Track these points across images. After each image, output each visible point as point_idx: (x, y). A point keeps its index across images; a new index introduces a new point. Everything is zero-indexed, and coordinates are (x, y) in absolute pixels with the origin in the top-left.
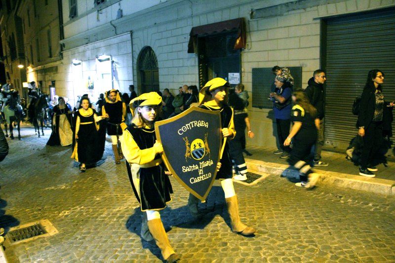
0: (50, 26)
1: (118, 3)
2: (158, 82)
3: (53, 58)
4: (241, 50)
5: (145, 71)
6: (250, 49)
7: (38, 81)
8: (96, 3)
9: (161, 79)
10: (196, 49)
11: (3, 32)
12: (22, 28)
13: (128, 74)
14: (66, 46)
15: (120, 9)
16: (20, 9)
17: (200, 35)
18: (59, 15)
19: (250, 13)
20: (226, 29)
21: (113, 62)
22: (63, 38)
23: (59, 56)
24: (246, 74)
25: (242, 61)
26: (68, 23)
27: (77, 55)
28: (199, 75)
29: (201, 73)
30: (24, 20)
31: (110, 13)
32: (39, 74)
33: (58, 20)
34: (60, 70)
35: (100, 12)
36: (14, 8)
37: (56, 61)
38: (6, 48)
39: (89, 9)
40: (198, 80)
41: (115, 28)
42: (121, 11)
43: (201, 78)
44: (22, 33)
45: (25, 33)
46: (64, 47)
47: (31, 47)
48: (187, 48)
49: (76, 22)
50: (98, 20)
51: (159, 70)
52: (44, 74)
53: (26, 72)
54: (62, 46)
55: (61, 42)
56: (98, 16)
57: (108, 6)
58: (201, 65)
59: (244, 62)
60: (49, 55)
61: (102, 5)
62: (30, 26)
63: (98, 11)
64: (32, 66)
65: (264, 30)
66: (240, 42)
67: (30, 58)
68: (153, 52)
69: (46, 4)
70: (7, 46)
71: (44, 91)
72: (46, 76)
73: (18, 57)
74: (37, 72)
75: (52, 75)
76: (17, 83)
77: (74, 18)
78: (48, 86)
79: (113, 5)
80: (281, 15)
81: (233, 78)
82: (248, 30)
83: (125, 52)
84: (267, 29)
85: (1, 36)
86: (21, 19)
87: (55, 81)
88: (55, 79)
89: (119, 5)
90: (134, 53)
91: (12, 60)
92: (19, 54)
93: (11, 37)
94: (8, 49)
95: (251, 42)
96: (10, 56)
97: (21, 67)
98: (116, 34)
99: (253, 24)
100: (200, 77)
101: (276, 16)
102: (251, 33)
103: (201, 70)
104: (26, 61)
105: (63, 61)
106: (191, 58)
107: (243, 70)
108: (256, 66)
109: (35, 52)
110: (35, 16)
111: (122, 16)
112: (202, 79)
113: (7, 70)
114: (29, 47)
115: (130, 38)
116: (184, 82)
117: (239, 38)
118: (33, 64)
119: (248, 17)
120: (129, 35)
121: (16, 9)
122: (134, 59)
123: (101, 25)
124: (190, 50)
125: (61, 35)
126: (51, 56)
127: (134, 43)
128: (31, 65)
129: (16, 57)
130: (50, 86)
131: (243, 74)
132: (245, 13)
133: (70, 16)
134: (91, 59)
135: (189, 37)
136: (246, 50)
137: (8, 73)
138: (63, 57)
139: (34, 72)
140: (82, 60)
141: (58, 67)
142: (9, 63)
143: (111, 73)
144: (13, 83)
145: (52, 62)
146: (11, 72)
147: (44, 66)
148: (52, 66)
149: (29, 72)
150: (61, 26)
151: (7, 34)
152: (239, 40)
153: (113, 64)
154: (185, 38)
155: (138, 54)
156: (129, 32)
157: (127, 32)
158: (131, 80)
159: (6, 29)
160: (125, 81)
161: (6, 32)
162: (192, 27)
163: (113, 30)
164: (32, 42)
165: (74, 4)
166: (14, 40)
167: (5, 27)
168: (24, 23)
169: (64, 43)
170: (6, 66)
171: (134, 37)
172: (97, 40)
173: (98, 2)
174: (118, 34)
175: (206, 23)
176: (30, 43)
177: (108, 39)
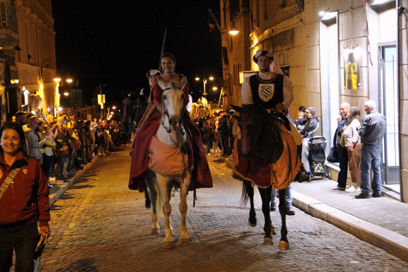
3: (286, 9)
21: (401, 11)
23: (297, 2)
34: (299, 38)
37: (291, 17)
53: (249, 46)
64: (257, 31)
73: (241, 10)
75: (285, 52)
87: (288, 68)
88: (291, 63)
91: (232, 19)
92: (243, 2)
96: (229, 10)
97: (235, 33)
105: (303, 15)
113: (223, 43)
118: (258, 25)
126: (284, 5)
128: (256, 28)
129: (238, 10)
134: (355, 5)
138: (304, 4)
139: (260, 45)
140: (338, 11)
141: (295, 30)
142: (227, 26)
143: (396, 44)
144: (231, 73)
145: (285, 19)
146: (230, 48)
147: (273, 30)
148: (285, 29)
149: (252, 46)
153: (403, 17)
170: (223, 33)
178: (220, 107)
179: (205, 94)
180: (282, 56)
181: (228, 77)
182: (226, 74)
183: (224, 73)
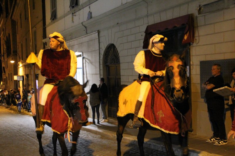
0: (36, 28)
1: (88, 6)
2: (120, 75)
4: (190, 44)
5: (110, 66)
6: (198, 43)
7: (25, 75)
8: (71, 7)
9: (122, 72)
11: (2, 33)
12: (16, 29)
13: (96, 68)
15: (90, 12)
16: (14, 13)
17: (154, 32)
18: (43, 18)
19: (198, 9)
20: (176, 25)
21: (83, 58)
24: (194, 66)
25: (191, 54)
26: (50, 24)
30: (17, 23)
31: (82, 15)
32: (26, 69)
33: (42, 21)
35: (74, 14)
38: (3, 48)
39: (65, 13)
41: (86, 27)
42: (90, 13)
44: (16, 34)
45: (18, 34)
46: (46, 45)
47: (22, 45)
48: (142, 45)
49: (56, 23)
50: (73, 21)
51: (121, 65)
52: (30, 68)
53: (17, 67)
55: (44, 41)
56: (73, 18)
57: (80, 10)
59: (192, 56)
61: (75, 8)
62: (21, 27)
63: (73, 14)
65: (211, 24)
66: (188, 37)
67: (20, 54)
68: (116, 48)
69: (34, 9)
70: (4, 44)
71: (30, 83)
72: (32, 70)
74: (25, 67)
76: (10, 77)
77: (55, 20)
79: (84, 9)
80: (228, 8)
82: (195, 26)
83: (94, 49)
84: (214, 23)
86: (15, 22)
87: (38, 74)
89: (90, 8)
90: (100, 50)
91: (7, 57)
92: (13, 51)
93: (8, 37)
94: (5, 47)
95: (199, 36)
96: (6, 54)
97: (12, 62)
98: (87, 33)
99: (200, 20)
101: (223, 9)
102: (199, 28)
104: (18, 57)
107: (191, 63)
108: (203, 59)
109: (24, 49)
110: (26, 19)
111: (91, 18)
113: (3, 65)
114: (20, 45)
115: (97, 37)
117: (187, 33)
118: (22, 60)
119: (196, 13)
120: (97, 34)
121: (11, 13)
122: (100, 54)
123: (75, 26)
125: (44, 34)
127: (100, 41)
128: (21, 61)
129: (11, 54)
131: (191, 67)
132: (193, 9)
133: (51, 18)
135: (145, 34)
136: (194, 44)
137: (4, 67)
139: (23, 67)
142: (5, 59)
143: (82, 68)
144: (7, 76)
146: (6, 67)
149: (19, 67)
150: (44, 27)
151: (5, 34)
152: (186, 35)
153: (84, 60)
154: (142, 35)
155: (104, 51)
156: (97, 32)
157: (95, 31)
158: (98, 74)
159: (4, 30)
160: (93, 75)
161: (5, 33)
162: (147, 25)
163: (84, 30)
164: (22, 41)
165: (54, 8)
166: (10, 40)
167: (4, 28)
168: (17, 25)
169: (46, 41)
170: (3, 62)
171: (101, 35)
172: (72, 39)
173: (73, 6)
174: (88, 33)
175: (159, 21)
176: (21, 42)
177: (80, 37)
181: (5, 77)
182: (4, 76)
183: (3, 76)
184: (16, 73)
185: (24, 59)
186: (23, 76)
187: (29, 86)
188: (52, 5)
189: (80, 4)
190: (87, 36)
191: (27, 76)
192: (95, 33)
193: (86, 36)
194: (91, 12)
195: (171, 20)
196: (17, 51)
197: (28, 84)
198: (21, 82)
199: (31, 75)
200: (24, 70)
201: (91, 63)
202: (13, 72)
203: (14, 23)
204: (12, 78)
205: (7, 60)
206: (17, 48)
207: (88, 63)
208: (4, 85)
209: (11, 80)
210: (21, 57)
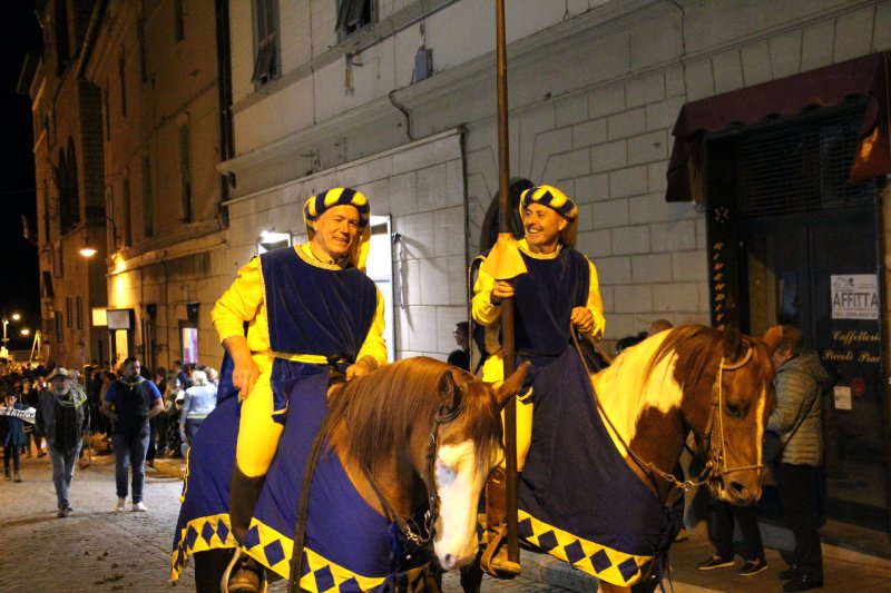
0: (188, 114)
1: (417, 26)
3: (194, 225)
4: (882, 182)
7: (141, 305)
8: (342, 27)
10: (697, 184)
11: (42, 136)
12: (101, 121)
13: (451, 279)
14: (239, 182)
15: (423, 48)
16: (96, 56)
17: (715, 130)
18: (221, 73)
20: (819, 101)
21: (396, 239)
22: (232, 155)
23: (216, 217)
26: (250, 101)
27: (274, 212)
28: (712, 283)
29: (717, 277)
30: (107, 94)
31: (390, 62)
32: (147, 280)
33: (215, 91)
34: (217, 265)
35: (355, 59)
36: (77, 56)
37: (204, 236)
38: (46, 197)
39: (317, 52)
40: (706, 306)
41: (406, 113)
42: (426, 55)
43: (720, 297)
44: (102, 139)
45: (109, 139)
46: (234, 186)
47: (126, 183)
48: (663, 184)
49: (276, 96)
50: (349, 89)
52: (163, 279)
53: (107, 272)
54: (228, 182)
55: (225, 167)
56: (348, 72)
57: (382, 40)
58: (718, 246)
60: (182, 215)
61: (361, 33)
62: (124, 113)
63: (349, 56)
64: (124, 253)
66: (873, 152)
67: (120, 223)
69: (180, 36)
70: (52, 184)
71: (162, 340)
72: (170, 288)
73: (84, 220)
74: (140, 272)
75: (192, 284)
76: (75, 311)
77: (271, 84)
78: (175, 324)
79: (399, 35)
81: (849, 296)
83: (441, 203)
85: (35, 151)
86: (99, 89)
87: (197, 305)
88: (201, 297)
89: (423, 31)
90: (471, 205)
91: (62, 234)
92: (87, 208)
93: (65, 149)
94: (54, 192)
96: (59, 218)
97: (88, 253)
98: (412, 140)
100: (713, 294)
103: (717, 267)
104: (109, 233)
105: (227, 234)
106: (679, 220)
110: (144, 80)
111: (430, 73)
112: (723, 302)
113: (44, 266)
114: (118, 186)
115: (458, 153)
116: (654, 313)
117: (870, 133)
118: (129, 244)
120: (458, 137)
121: (82, 55)
122: (471, 225)
123: (358, 108)
124: (676, 192)
125: (223, 142)
126: (188, 219)
127: (470, 169)
128: (123, 248)
129: (78, 221)
130: (182, 325)
133: (255, 77)
135: (672, 139)
137: (47, 274)
138: (228, 220)
139: (132, 272)
140: (290, 232)
141: (212, 255)
142: (52, 241)
143: (390, 278)
144: (60, 310)
145: (192, 238)
146: (58, 272)
147: (166, 253)
148: (192, 253)
149: (114, 273)
150: (225, 112)
151: (52, 141)
152: (870, 142)
153: (399, 246)
154: (657, 145)
155: (486, 209)
156: (455, 131)
157: (447, 129)
158: (461, 306)
159: (51, 125)
160: (439, 309)
161: (51, 135)
162: (682, 102)
163: (400, 125)
164: (128, 169)
165: (269, 34)
166: (75, 163)
167: (47, 117)
168: (107, 104)
169: (234, 171)
170: (44, 251)
171: (471, 146)
172: (346, 162)
173: (351, 24)
174: (415, 136)
175: (737, 85)
176: (125, 171)
177: (382, 154)
178: (34, 360)
179: (5, 339)
180: (185, 288)
181: (52, 315)
182: (48, 310)
183: (43, 308)
184: (101, 297)
185: (134, 243)
186: (131, 312)
187: (161, 350)
188: (260, 21)
189: (382, 17)
190: (412, 148)
191: (151, 309)
192: (450, 136)
193: (406, 150)
194: (428, 47)
195: (792, 78)
196: (103, 210)
197: (153, 342)
198: (121, 337)
199: (167, 306)
200: (134, 287)
201: (431, 259)
202: (87, 294)
203: (91, 95)
204: (84, 318)
205: (61, 244)
206: (103, 196)
207: (418, 259)
208: (48, 347)
209: (79, 327)
210: (121, 232)
